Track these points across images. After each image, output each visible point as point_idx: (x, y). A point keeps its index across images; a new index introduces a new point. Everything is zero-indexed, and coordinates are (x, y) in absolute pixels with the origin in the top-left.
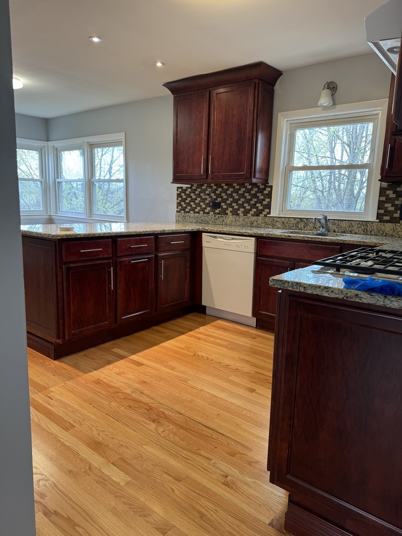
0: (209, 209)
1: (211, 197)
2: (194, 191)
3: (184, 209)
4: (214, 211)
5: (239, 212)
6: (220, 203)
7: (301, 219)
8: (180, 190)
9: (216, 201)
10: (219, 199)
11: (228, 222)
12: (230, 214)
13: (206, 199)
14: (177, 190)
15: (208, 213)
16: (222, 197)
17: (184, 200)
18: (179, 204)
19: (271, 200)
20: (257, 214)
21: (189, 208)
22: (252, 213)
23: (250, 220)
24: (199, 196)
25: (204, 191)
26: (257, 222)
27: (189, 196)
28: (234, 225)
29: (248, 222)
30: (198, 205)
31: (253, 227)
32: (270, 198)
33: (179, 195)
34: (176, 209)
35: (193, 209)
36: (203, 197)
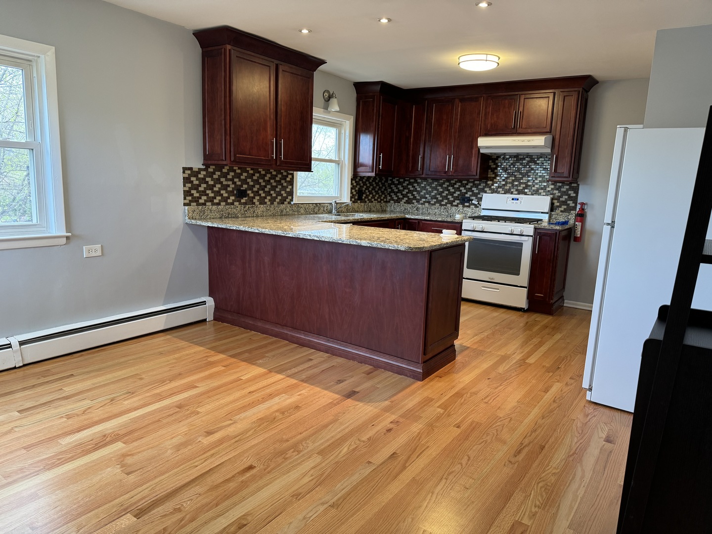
0: (232, 198)
1: (234, 183)
2: (211, 175)
3: (196, 200)
4: (239, 201)
5: (266, 200)
6: (245, 191)
7: (316, 204)
8: (189, 172)
9: (242, 188)
10: (245, 186)
11: (259, 213)
12: (257, 203)
13: (229, 186)
14: (184, 172)
15: (232, 204)
16: (248, 183)
17: (196, 187)
18: (187, 193)
19: (293, 187)
20: (282, 202)
21: (204, 198)
22: (277, 200)
23: (279, 208)
24: (218, 181)
25: (225, 175)
26: (286, 209)
27: (203, 181)
28: (266, 216)
29: (279, 210)
30: (218, 193)
31: (282, 215)
32: (292, 185)
33: (186, 180)
34: (182, 201)
35: (211, 200)
36: (225, 183)
